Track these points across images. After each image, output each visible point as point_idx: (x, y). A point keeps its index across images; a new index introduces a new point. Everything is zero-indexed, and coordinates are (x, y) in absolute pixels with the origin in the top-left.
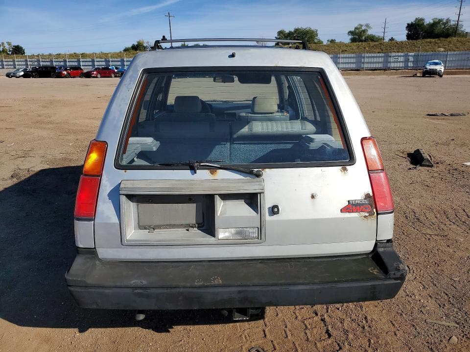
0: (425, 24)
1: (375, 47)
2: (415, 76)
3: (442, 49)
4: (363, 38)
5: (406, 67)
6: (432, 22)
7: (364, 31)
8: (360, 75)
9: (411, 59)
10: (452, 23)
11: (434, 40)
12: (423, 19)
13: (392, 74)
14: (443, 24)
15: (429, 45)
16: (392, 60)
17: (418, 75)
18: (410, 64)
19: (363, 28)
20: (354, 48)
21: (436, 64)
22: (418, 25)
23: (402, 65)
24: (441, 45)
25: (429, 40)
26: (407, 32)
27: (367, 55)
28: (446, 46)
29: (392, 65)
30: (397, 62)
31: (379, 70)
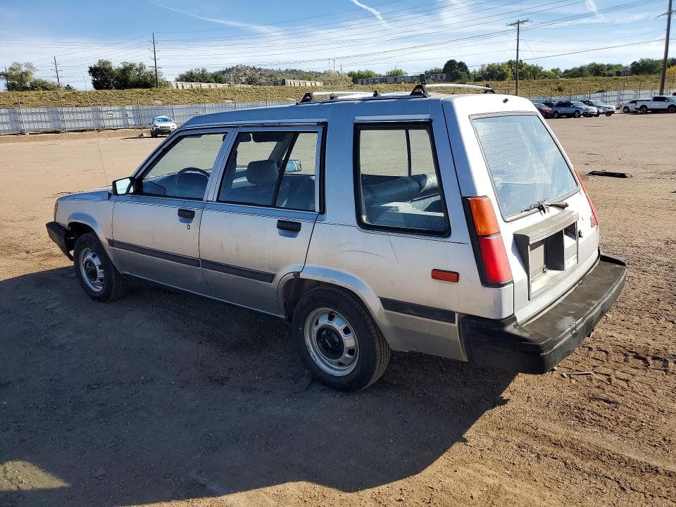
0: (113, 69)
1: (67, 98)
2: (141, 136)
3: (160, 102)
4: (28, 84)
5: (127, 126)
6: (122, 66)
7: (26, 74)
8: (63, 139)
9: (130, 114)
10: (148, 69)
11: (145, 90)
12: (109, 63)
13: (109, 136)
14: (137, 70)
15: (141, 97)
16: (104, 115)
17: (145, 135)
18: (131, 122)
19: (24, 69)
20: (35, 99)
21: (166, 120)
22: (104, 69)
23: (120, 123)
24: (156, 97)
25: (138, 90)
26: (91, 78)
27: (65, 109)
28: (163, 99)
29: (107, 123)
30: (113, 119)
31: (90, 130)
